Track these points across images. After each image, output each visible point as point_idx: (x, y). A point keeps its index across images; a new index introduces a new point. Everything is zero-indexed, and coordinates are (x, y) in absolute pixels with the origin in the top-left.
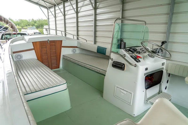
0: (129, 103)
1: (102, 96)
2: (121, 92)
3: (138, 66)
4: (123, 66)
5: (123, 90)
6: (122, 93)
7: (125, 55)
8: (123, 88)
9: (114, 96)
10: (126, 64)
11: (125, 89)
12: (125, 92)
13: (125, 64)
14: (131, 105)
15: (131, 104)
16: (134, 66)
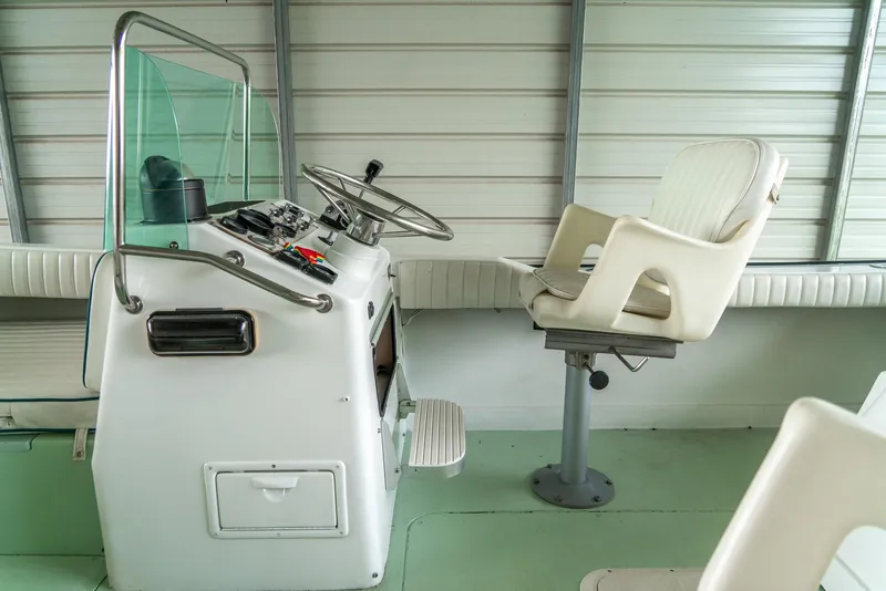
0: (327, 528)
1: (104, 580)
2: (261, 488)
3: (341, 305)
4: (244, 326)
5: (274, 470)
6: (268, 496)
7: (240, 255)
8: (267, 464)
9: (214, 536)
10: (257, 311)
11: (280, 464)
12: (291, 480)
13: (250, 312)
14: (347, 532)
15: (343, 526)
16: (314, 311)
